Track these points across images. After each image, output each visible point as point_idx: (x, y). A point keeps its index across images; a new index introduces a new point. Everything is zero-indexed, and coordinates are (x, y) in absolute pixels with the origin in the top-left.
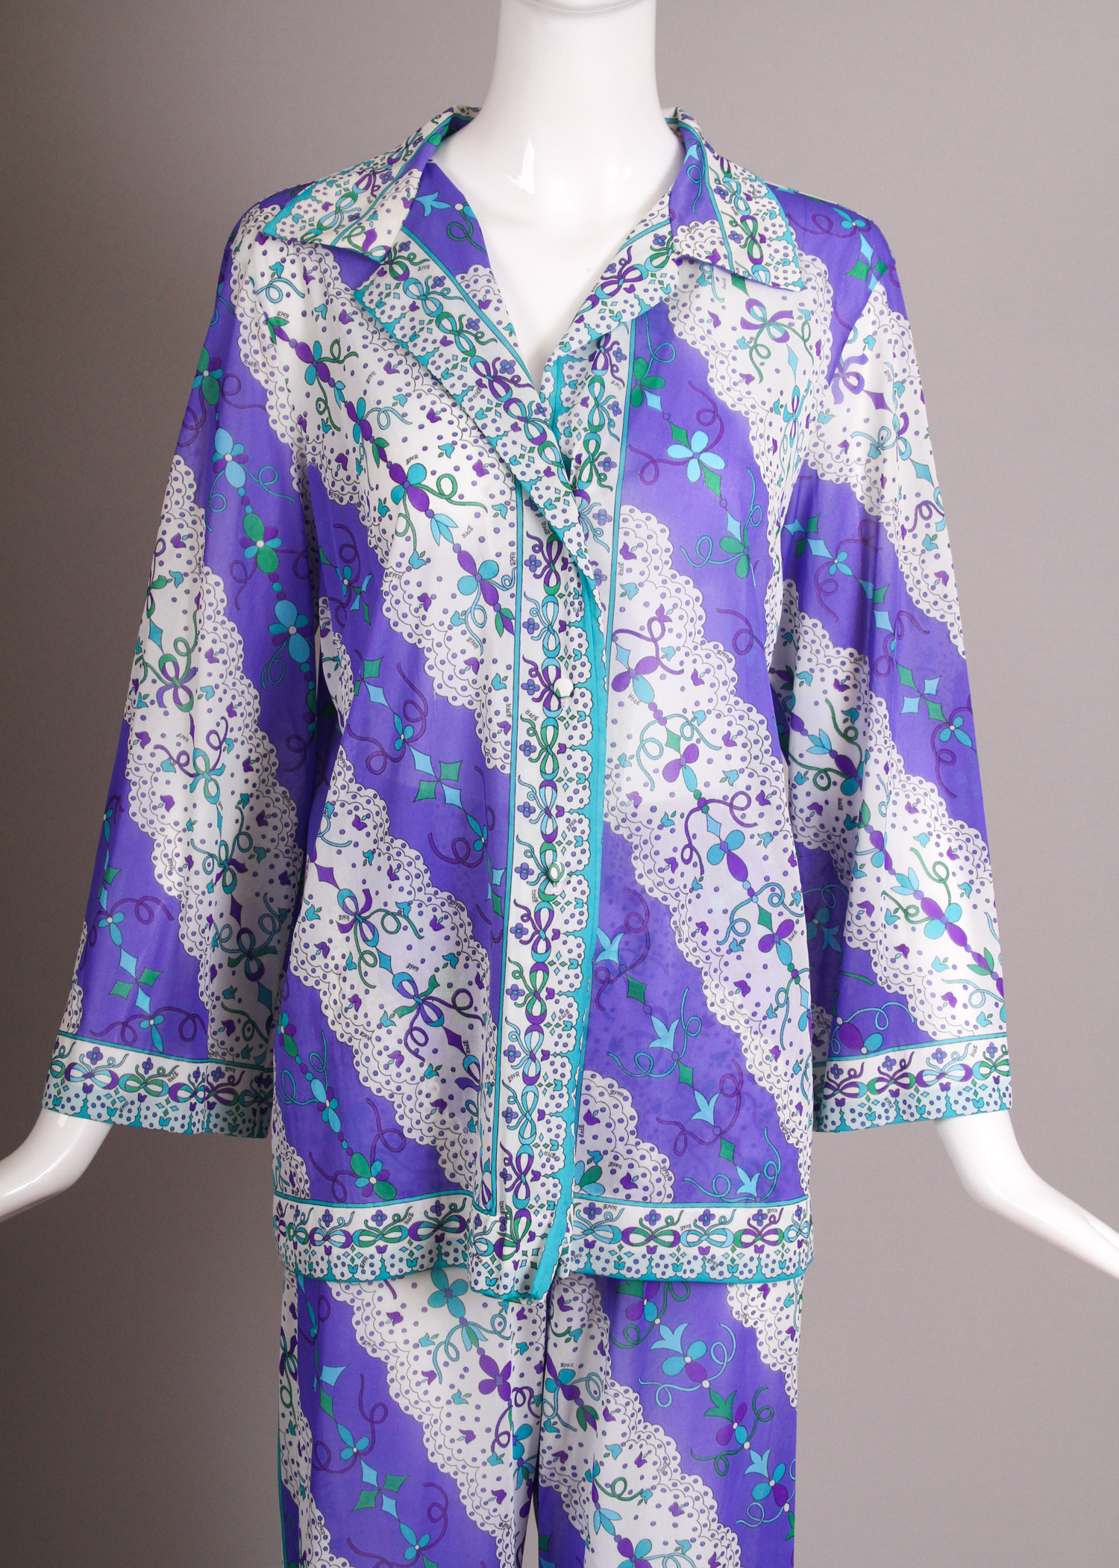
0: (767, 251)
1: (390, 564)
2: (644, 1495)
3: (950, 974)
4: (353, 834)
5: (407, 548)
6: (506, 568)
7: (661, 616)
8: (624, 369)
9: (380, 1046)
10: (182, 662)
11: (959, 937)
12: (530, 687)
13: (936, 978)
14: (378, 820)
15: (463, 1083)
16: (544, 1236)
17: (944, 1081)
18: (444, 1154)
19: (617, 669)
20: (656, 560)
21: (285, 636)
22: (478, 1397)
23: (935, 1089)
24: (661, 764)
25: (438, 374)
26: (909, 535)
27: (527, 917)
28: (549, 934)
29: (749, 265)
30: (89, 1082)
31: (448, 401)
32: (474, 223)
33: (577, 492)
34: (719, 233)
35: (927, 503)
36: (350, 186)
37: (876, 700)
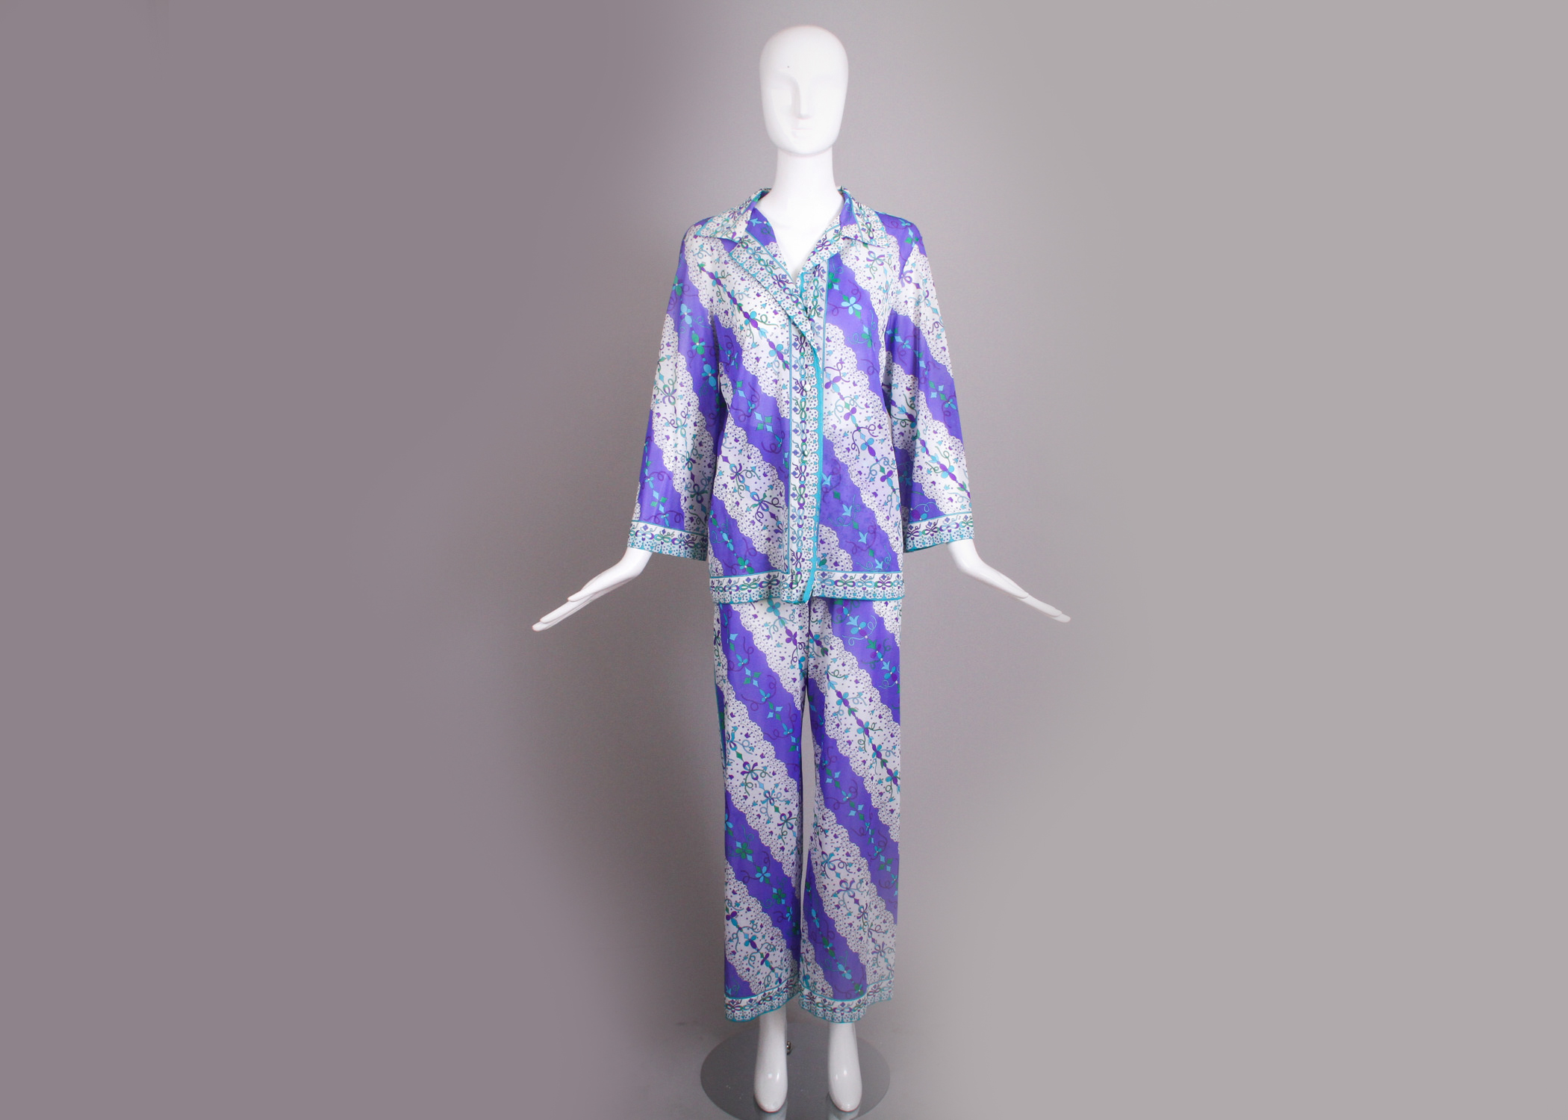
0: (875, 234)
1: (745, 347)
2: (845, 677)
3: (950, 491)
4: (735, 444)
5: (751, 341)
6: (786, 347)
7: (841, 362)
8: (825, 276)
9: (746, 519)
10: (671, 387)
11: (954, 478)
12: (795, 388)
13: (946, 492)
14: (743, 438)
15: (776, 531)
16: (807, 581)
17: (949, 529)
18: (770, 557)
19: (826, 381)
20: (839, 342)
21: (708, 377)
22: (786, 644)
23: (946, 532)
24: (843, 414)
25: (759, 280)
26: (931, 334)
27: (797, 468)
28: (805, 474)
29: (869, 239)
30: (644, 537)
31: (763, 290)
32: (771, 228)
33: (810, 319)
34: (857, 228)
35: (937, 322)
36: (726, 217)
37: (921, 392)
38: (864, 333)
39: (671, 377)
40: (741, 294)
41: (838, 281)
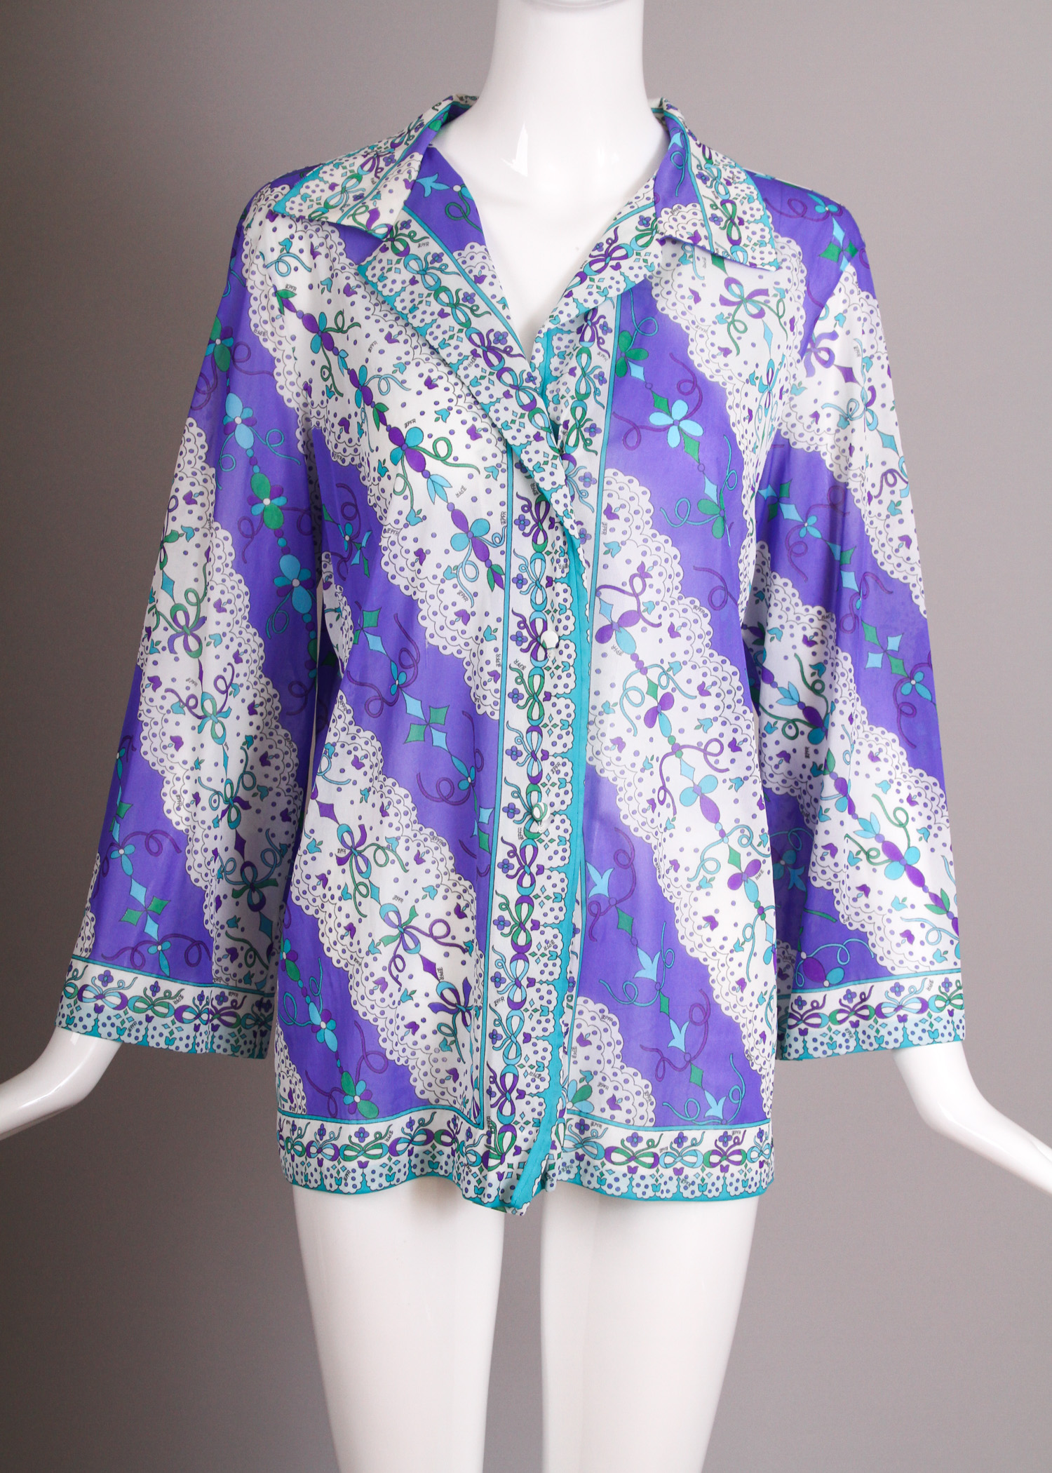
0: (745, 233)
1: (389, 521)
3: (908, 913)
4: (352, 772)
5: (405, 506)
6: (496, 526)
7: (643, 573)
8: (610, 341)
9: (367, 972)
10: (192, 611)
11: (917, 878)
12: (518, 639)
13: (895, 916)
14: (374, 760)
16: (528, 1151)
17: (901, 1013)
18: (415, 1073)
19: (600, 622)
20: (637, 520)
21: (289, 589)
23: (893, 1021)
24: (643, 711)
25: (435, 344)
26: (874, 501)
27: (513, 853)
28: (534, 869)
29: (728, 246)
30: (100, 1003)
31: (445, 369)
32: (471, 203)
33: (564, 456)
34: (700, 216)
35: (892, 471)
36: (355, 168)
37: (841, 655)
38: (708, 498)
39: (194, 585)
40: (386, 378)
41: (643, 354)
